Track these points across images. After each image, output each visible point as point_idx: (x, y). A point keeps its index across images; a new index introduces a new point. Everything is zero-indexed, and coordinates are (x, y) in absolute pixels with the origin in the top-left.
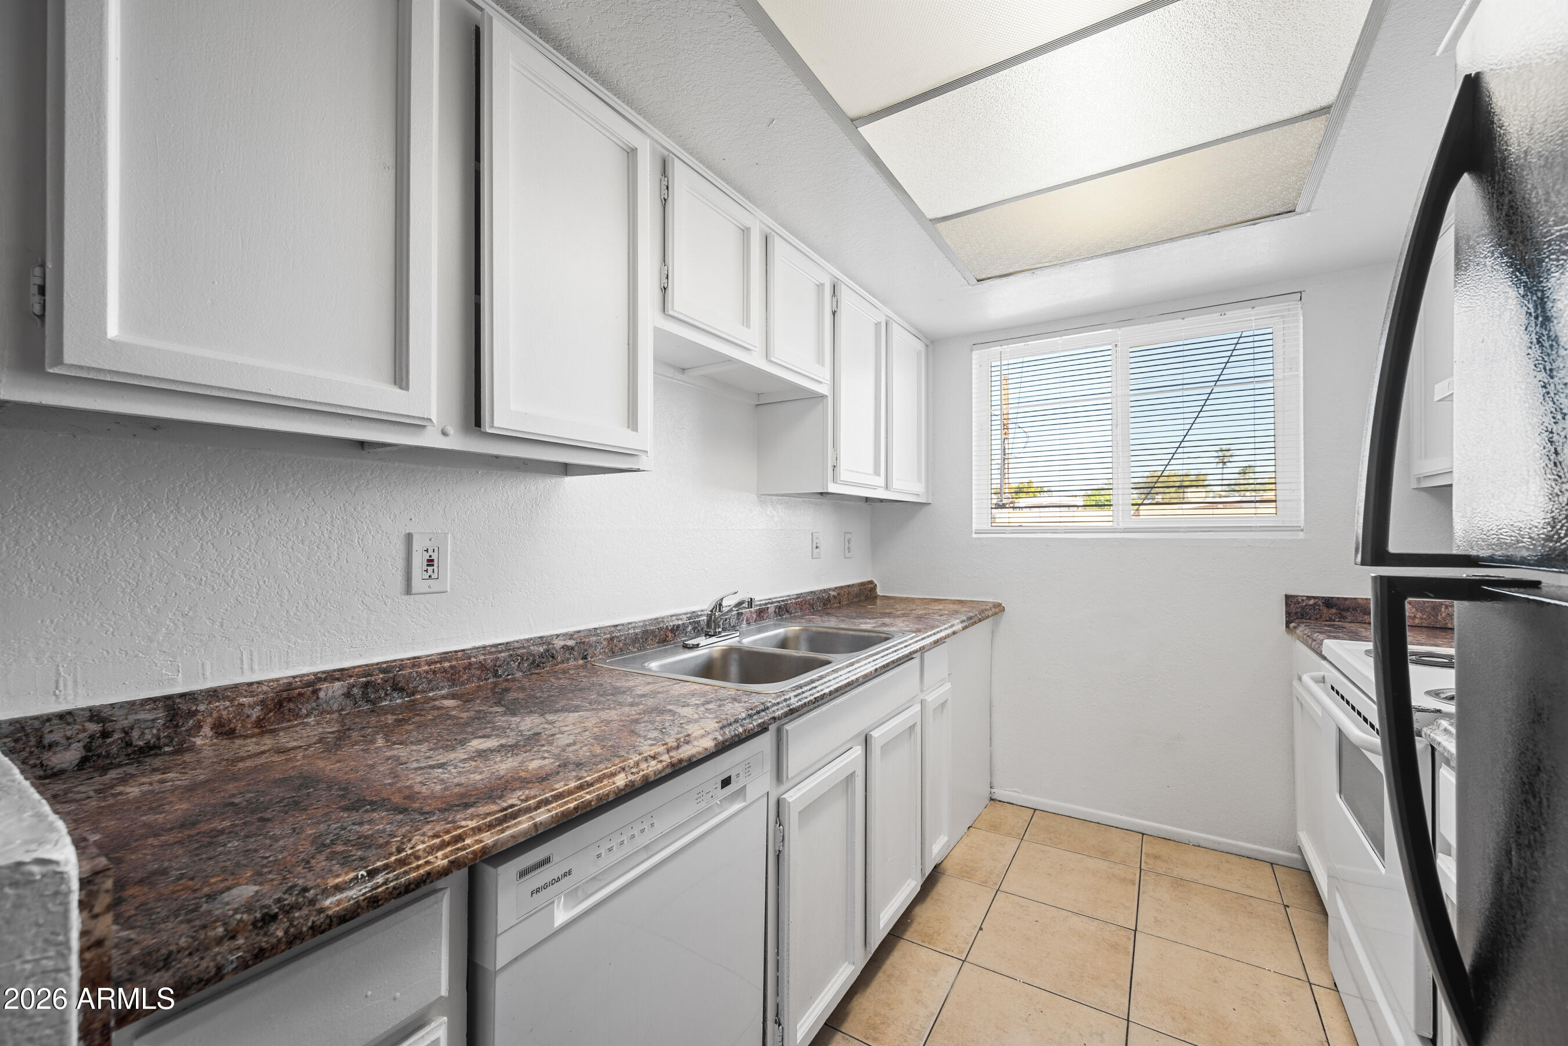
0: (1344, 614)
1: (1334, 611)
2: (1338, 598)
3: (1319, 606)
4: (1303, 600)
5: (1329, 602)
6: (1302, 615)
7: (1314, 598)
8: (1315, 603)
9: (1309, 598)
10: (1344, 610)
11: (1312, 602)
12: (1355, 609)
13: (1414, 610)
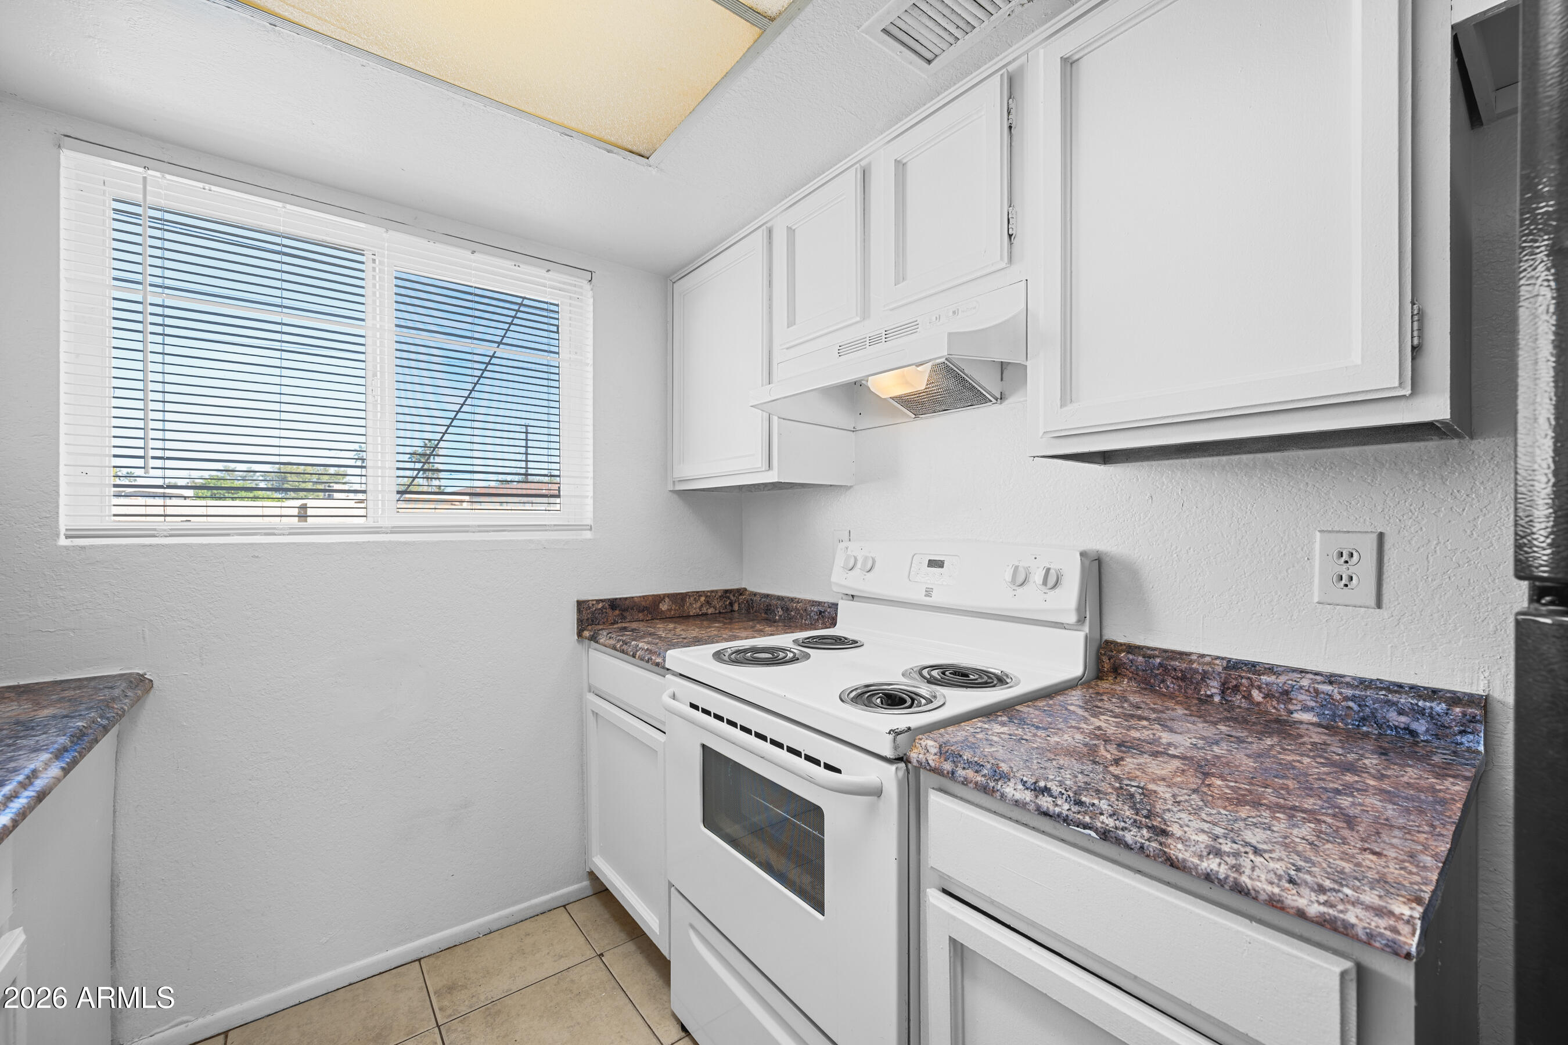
0: (625, 614)
1: (617, 612)
2: (620, 599)
3: (606, 609)
4: (593, 605)
5: (614, 604)
6: (592, 621)
7: (602, 601)
8: (603, 607)
9: (598, 601)
10: (624, 610)
11: (600, 605)
12: (632, 609)
13: (671, 603)
